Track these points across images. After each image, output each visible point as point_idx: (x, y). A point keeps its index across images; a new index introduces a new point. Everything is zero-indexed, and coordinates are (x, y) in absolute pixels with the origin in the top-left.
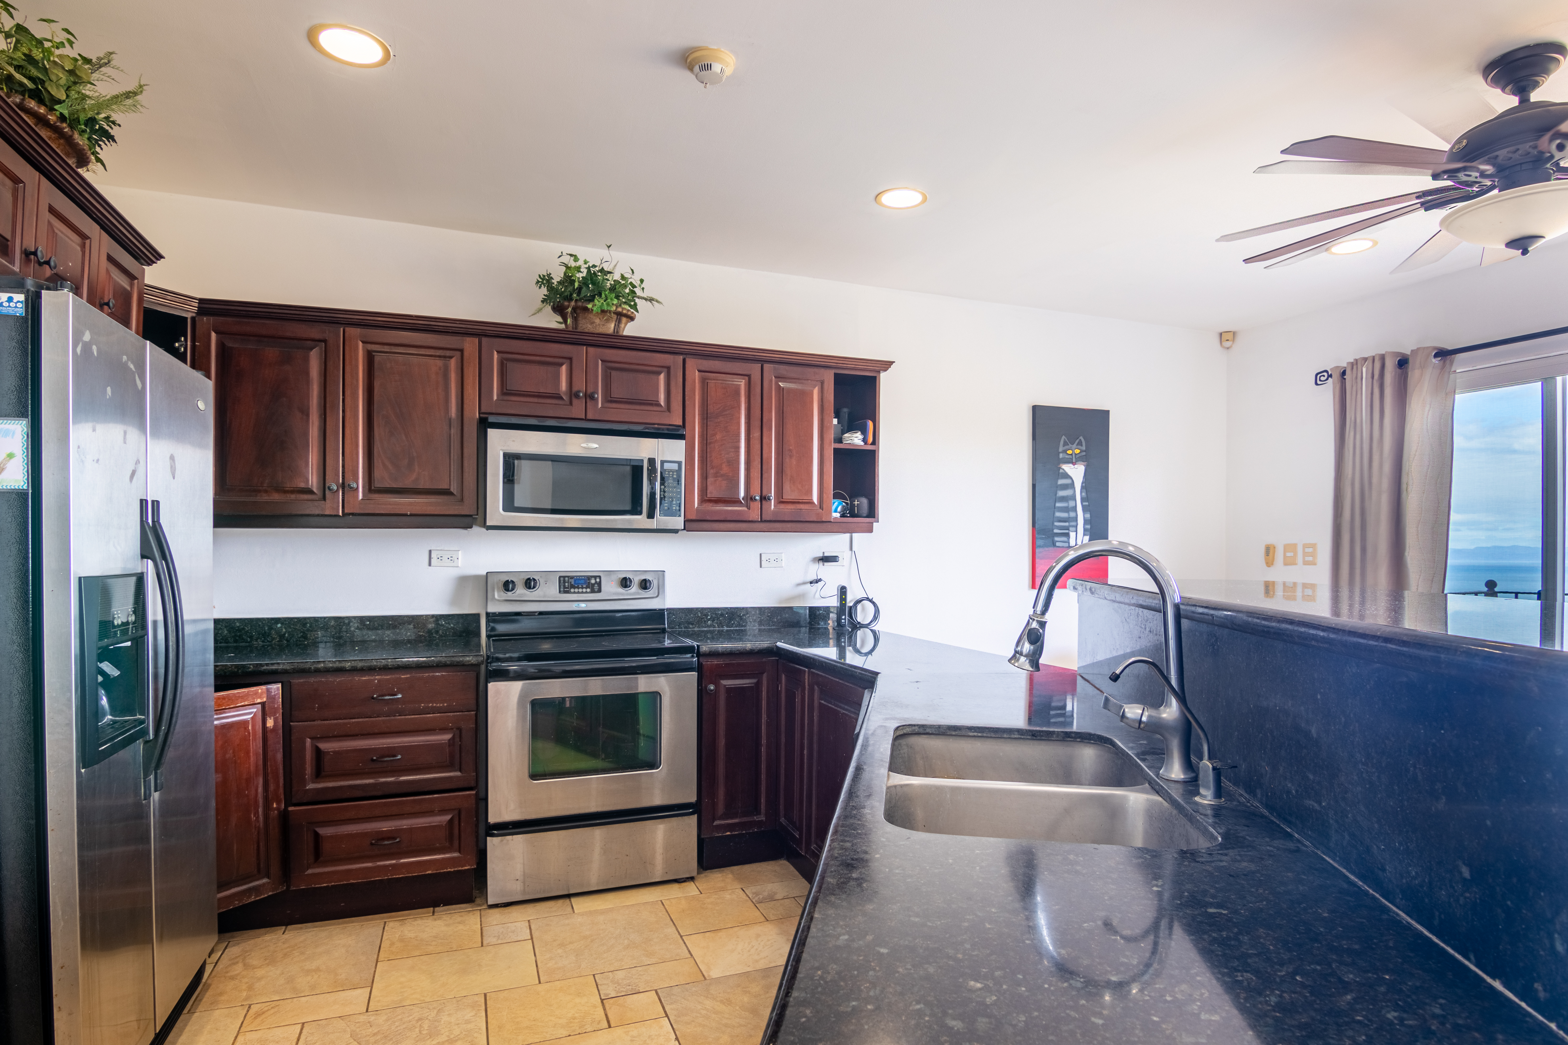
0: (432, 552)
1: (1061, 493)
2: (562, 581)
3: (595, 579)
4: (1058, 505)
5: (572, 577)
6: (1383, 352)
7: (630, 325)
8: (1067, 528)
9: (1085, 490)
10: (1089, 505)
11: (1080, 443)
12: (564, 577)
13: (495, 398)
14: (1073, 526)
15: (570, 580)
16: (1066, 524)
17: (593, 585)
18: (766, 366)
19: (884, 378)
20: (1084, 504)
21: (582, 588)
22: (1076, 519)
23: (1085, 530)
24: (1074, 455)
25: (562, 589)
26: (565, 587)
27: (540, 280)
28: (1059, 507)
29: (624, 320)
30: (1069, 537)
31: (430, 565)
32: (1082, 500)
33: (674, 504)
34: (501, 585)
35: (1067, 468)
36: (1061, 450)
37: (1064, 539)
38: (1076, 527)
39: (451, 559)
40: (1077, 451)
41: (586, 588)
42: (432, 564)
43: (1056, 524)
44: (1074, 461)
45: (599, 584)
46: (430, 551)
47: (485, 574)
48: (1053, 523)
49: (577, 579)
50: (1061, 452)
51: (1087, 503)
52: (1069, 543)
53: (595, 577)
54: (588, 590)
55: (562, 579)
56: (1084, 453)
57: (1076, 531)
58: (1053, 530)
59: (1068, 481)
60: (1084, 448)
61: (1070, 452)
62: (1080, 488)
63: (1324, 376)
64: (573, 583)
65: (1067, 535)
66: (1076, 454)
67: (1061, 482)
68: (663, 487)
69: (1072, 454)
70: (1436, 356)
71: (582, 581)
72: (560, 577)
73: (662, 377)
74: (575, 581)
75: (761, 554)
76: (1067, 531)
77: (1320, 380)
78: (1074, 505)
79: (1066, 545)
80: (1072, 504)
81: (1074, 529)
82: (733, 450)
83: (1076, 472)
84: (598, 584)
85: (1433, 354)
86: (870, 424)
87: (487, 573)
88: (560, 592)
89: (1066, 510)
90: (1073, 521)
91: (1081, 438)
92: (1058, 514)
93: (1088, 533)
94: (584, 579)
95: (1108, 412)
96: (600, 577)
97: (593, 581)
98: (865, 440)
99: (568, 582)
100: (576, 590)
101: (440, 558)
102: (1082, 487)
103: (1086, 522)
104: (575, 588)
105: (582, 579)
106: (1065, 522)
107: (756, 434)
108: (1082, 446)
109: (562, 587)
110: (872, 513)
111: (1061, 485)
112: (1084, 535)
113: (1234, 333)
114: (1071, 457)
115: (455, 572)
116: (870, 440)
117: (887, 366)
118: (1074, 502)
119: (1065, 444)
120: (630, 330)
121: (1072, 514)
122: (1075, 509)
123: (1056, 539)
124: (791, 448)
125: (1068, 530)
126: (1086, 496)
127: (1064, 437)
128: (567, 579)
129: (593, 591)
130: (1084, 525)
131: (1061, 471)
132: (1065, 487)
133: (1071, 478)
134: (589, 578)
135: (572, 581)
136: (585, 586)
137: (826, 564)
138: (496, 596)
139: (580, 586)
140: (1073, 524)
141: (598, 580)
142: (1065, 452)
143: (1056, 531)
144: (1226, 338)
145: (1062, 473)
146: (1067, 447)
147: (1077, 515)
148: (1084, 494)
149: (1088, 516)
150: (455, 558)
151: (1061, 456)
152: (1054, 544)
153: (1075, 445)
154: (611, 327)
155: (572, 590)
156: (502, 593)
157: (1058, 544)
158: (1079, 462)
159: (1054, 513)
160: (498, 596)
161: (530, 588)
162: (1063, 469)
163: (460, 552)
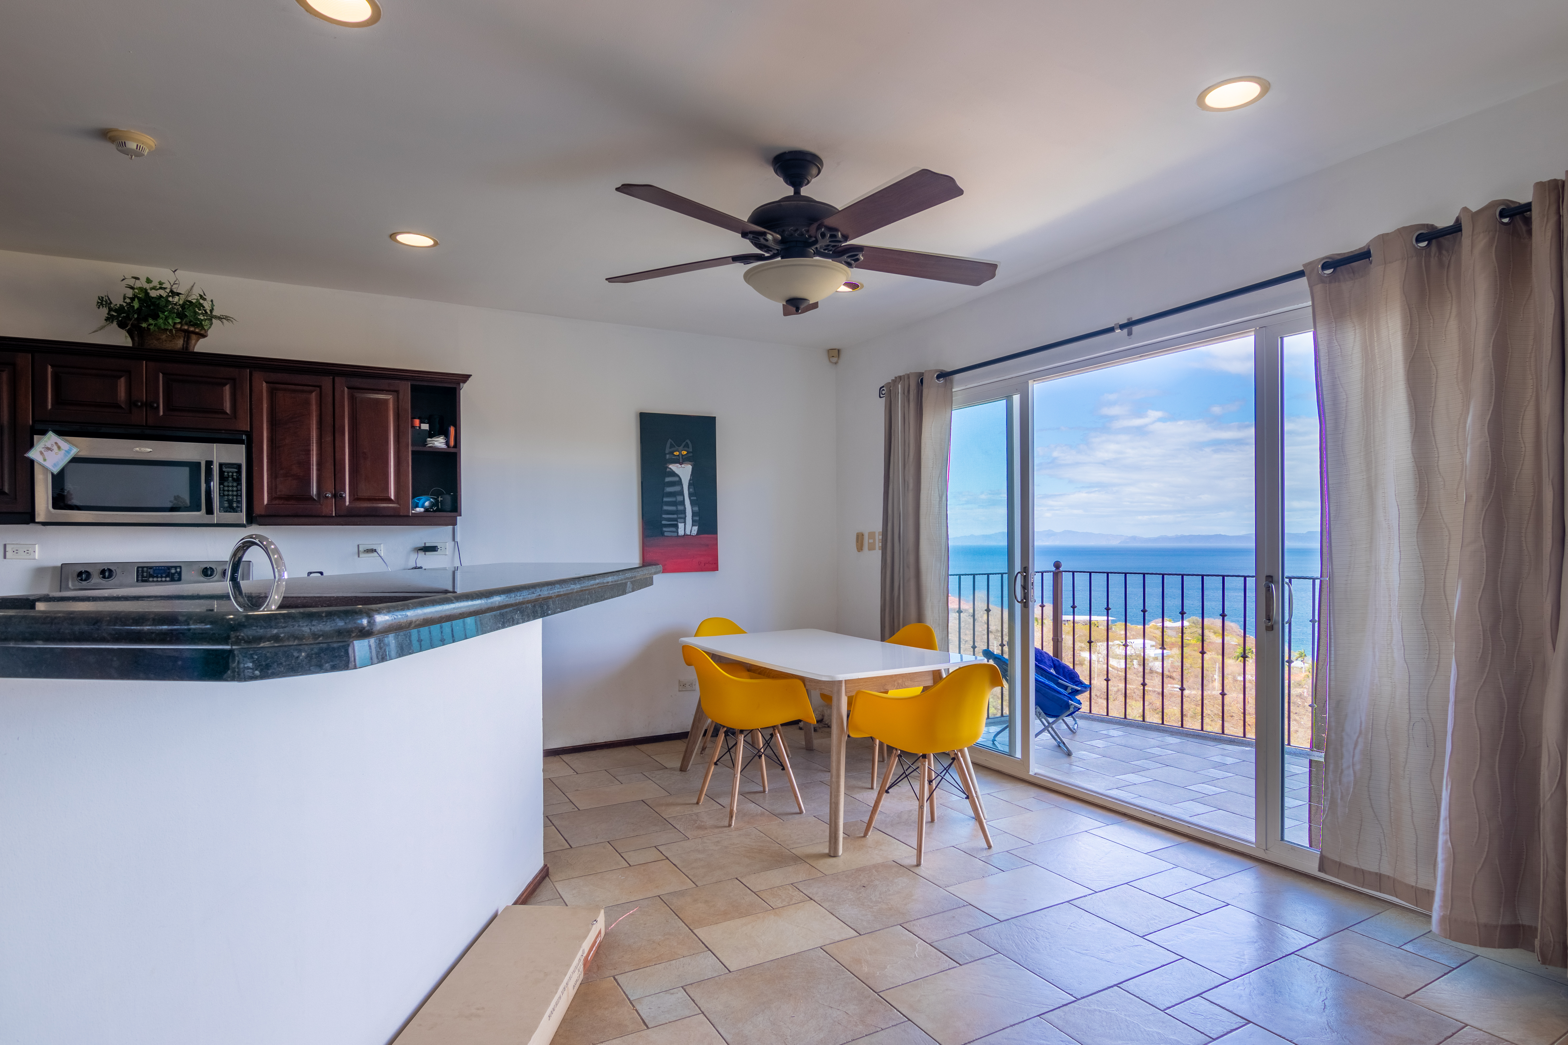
0: (8, 546)
1: (669, 489)
2: (140, 572)
3: (176, 569)
4: (665, 499)
5: (151, 568)
6: (909, 373)
7: (202, 341)
8: (676, 520)
9: (692, 487)
10: (697, 500)
11: (687, 446)
12: (143, 567)
13: (50, 407)
14: (681, 518)
15: (149, 570)
16: (675, 516)
17: (173, 574)
18: (337, 379)
19: (465, 391)
20: (692, 498)
21: (162, 577)
22: (684, 512)
23: (693, 521)
24: (680, 456)
25: (140, 579)
26: (143, 576)
27: (100, 301)
28: (666, 502)
29: (194, 337)
30: (678, 528)
31: (5, 557)
32: (690, 495)
33: (235, 502)
34: (75, 575)
35: (674, 467)
36: (667, 451)
37: (674, 529)
38: (685, 518)
39: (28, 552)
40: (685, 453)
41: (166, 577)
42: (7, 557)
43: (664, 516)
44: (681, 461)
45: (180, 574)
46: (5, 545)
47: (60, 565)
48: (661, 516)
49: (156, 569)
50: (668, 454)
51: (695, 498)
52: (678, 533)
53: (176, 567)
54: (168, 579)
55: (140, 569)
56: (691, 455)
57: (685, 522)
58: (661, 522)
59: (676, 479)
60: (691, 450)
61: (677, 453)
62: (687, 484)
63: (884, 390)
64: (151, 573)
65: (676, 526)
66: (682, 455)
67: (668, 479)
68: (222, 486)
69: (678, 455)
70: (938, 377)
71: (162, 571)
72: (138, 568)
73: (227, 389)
74: (154, 570)
75: (358, 545)
76: (675, 523)
77: (882, 394)
78: (682, 499)
79: (675, 534)
80: (679, 498)
81: (683, 520)
82: (304, 453)
83: (684, 471)
84: (178, 573)
85: (935, 376)
86: (452, 430)
87: (62, 564)
88: (137, 581)
89: (675, 504)
90: (682, 514)
91: (688, 441)
92: (665, 508)
93: (697, 524)
94: (164, 569)
95: (715, 417)
96: (180, 567)
97: (173, 571)
98: (447, 443)
99: (147, 572)
100: (155, 579)
101: (16, 552)
102: (690, 485)
103: (694, 514)
104: (153, 577)
105: (161, 569)
106: (673, 514)
107: (328, 438)
108: (689, 448)
109: (140, 576)
110: (455, 508)
111: (668, 482)
112: (693, 525)
113: (839, 351)
114: (678, 457)
115: (32, 564)
116: (452, 443)
117: (464, 379)
118: (683, 497)
119: (672, 446)
120: (201, 346)
121: (680, 508)
122: (683, 503)
123: (664, 529)
124: (365, 450)
125: (677, 521)
126: (693, 492)
127: (670, 440)
128: (145, 569)
129: (172, 580)
130: (692, 517)
131: (668, 470)
132: (672, 484)
133: (678, 476)
134: (169, 568)
135: (151, 571)
136: (164, 575)
137: (427, 553)
138: (70, 585)
139: (159, 576)
140: (683, 516)
141: (178, 570)
142: (672, 453)
143: (664, 522)
144: (834, 354)
145: (669, 472)
146: (672, 449)
147: (685, 508)
148: (691, 490)
149: (696, 509)
150: (31, 550)
151: (668, 456)
152: (662, 534)
153: (681, 447)
154: (179, 343)
155: (151, 579)
156: (77, 583)
157: (666, 534)
158: (687, 462)
159: (662, 507)
160: (73, 586)
161: (104, 577)
162: (670, 468)
163: (37, 546)
